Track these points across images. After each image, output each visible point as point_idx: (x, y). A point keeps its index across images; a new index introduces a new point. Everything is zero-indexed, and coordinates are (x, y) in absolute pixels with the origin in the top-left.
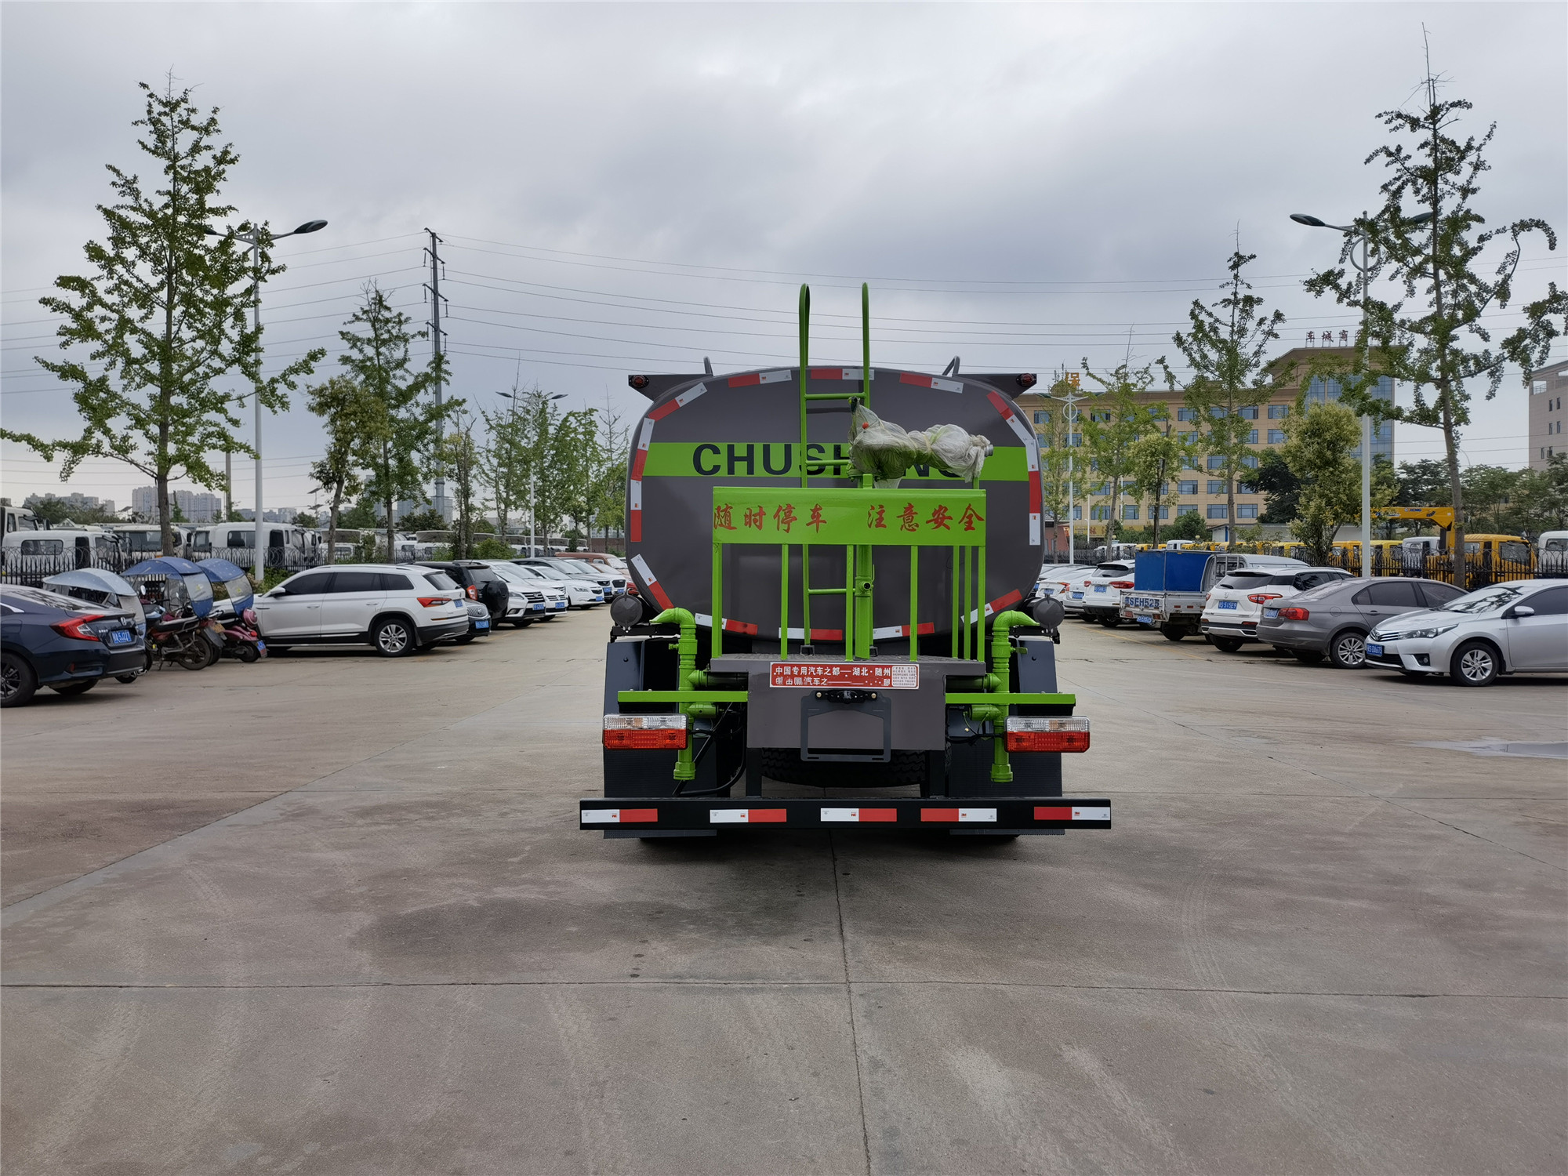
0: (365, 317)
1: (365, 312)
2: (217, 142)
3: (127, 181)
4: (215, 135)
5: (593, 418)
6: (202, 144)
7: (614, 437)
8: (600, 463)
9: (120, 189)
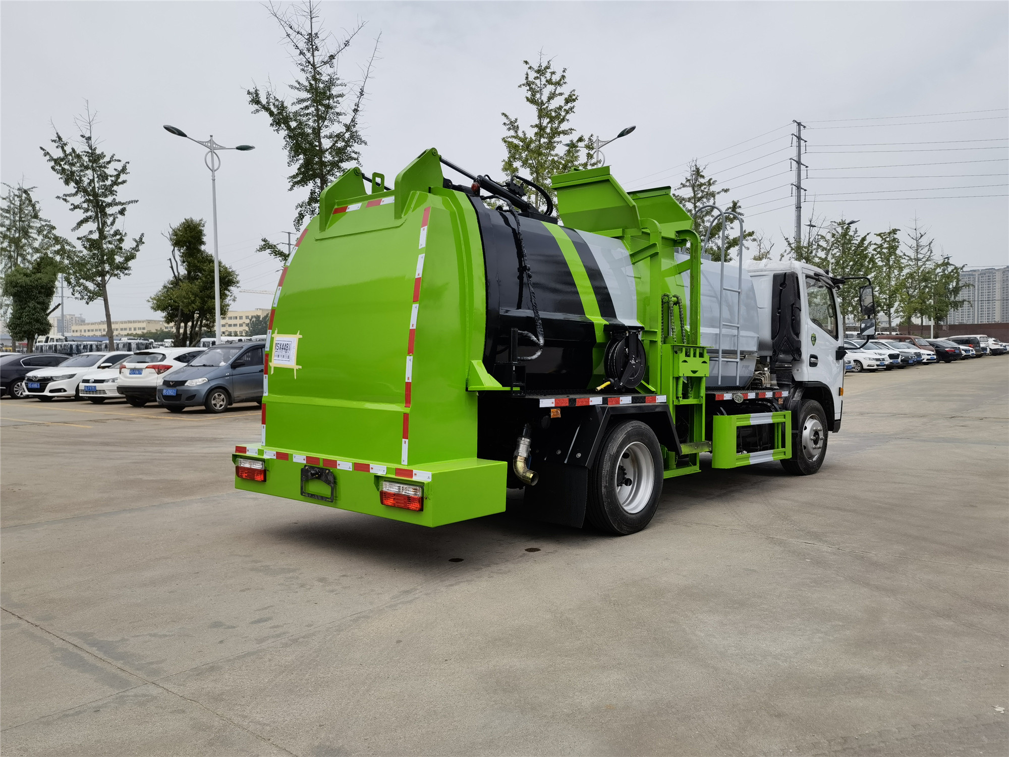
0: (688, 184)
1: (688, 180)
2: (565, 90)
3: (511, 122)
4: (564, 85)
5: (896, 236)
6: (557, 93)
7: (920, 249)
8: (901, 269)
9: (508, 127)
